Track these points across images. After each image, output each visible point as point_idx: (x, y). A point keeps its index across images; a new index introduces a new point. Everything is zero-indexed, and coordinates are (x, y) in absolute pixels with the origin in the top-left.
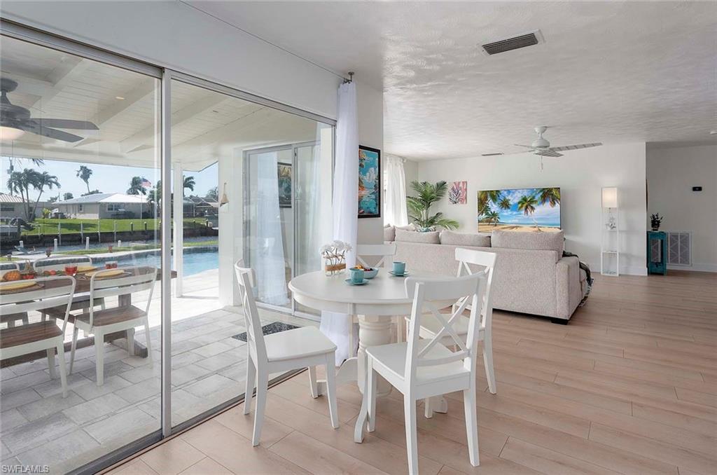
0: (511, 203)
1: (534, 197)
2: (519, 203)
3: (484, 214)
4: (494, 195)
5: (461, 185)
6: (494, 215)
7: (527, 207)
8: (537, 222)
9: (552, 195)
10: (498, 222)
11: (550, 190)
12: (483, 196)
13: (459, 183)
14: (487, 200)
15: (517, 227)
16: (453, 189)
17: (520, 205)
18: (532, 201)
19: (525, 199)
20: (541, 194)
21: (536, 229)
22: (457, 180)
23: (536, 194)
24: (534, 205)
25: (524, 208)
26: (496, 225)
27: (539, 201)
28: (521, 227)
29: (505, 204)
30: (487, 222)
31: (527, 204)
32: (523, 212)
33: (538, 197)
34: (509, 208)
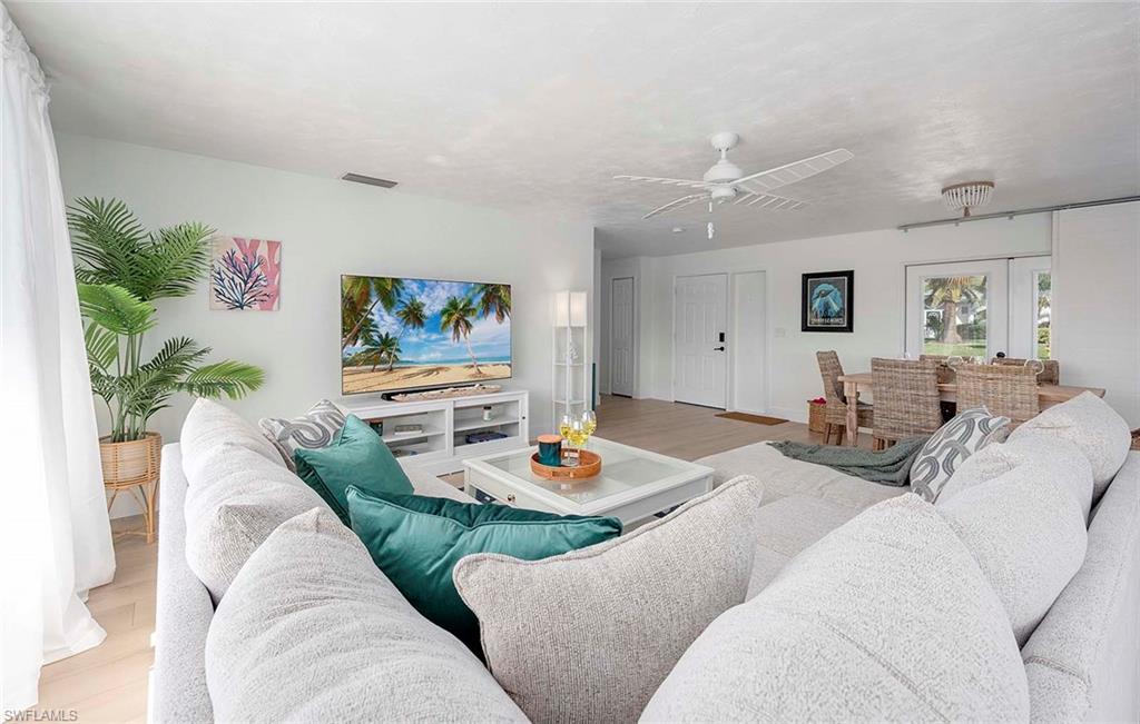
0: (426, 312)
1: (470, 302)
2: (444, 312)
3: (360, 342)
4: (388, 290)
5: (262, 251)
6: (387, 342)
7: (457, 323)
8: (476, 355)
9: (500, 297)
10: (397, 360)
11: (496, 288)
12: (357, 291)
13: (255, 243)
14: (367, 301)
15: (438, 370)
16: (231, 260)
17: (444, 319)
18: (467, 310)
19: (453, 305)
20: (482, 294)
21: (474, 371)
22: (248, 234)
23: (475, 296)
24: (469, 319)
25: (452, 325)
26: (391, 369)
27: (480, 310)
28: (447, 369)
29: (414, 316)
30: (367, 362)
31: (458, 315)
32: (450, 334)
33: (477, 301)
34: (421, 324)
